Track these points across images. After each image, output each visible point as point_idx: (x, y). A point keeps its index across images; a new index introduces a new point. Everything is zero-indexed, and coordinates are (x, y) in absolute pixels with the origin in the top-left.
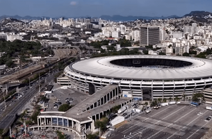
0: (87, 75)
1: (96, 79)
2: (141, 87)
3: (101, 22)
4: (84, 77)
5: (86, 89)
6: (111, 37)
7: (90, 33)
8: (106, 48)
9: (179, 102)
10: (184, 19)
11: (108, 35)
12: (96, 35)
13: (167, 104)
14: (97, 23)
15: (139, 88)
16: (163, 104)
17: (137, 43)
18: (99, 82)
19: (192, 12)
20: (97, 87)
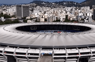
18: (25, 54)
19: (34, 1)
20: (19, 60)
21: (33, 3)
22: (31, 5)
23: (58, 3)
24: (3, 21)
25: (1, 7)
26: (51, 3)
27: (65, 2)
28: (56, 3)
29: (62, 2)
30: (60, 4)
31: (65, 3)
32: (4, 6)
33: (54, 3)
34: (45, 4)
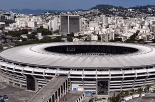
0: (24, 65)
1: (36, 70)
2: (96, 77)
3: (13, 14)
4: (21, 68)
5: (23, 82)
6: (27, 27)
7: (4, 23)
8: (26, 37)
9: (143, 95)
10: (92, 11)
11: (24, 25)
12: (11, 25)
13: (130, 97)
14: (9, 15)
15: (94, 80)
16: (127, 99)
17: (57, 32)
18: (42, 73)
19: (97, 5)
20: (38, 80)
21: (95, 8)
22: (91, 13)
23: (138, 8)
24: (40, 39)
25: (45, 16)
26: (125, 9)
27: (150, 7)
28: (135, 9)
29: (146, 7)
30: (142, 11)
31: (150, 9)
32: (49, 15)
33: (131, 10)
34: (116, 11)
